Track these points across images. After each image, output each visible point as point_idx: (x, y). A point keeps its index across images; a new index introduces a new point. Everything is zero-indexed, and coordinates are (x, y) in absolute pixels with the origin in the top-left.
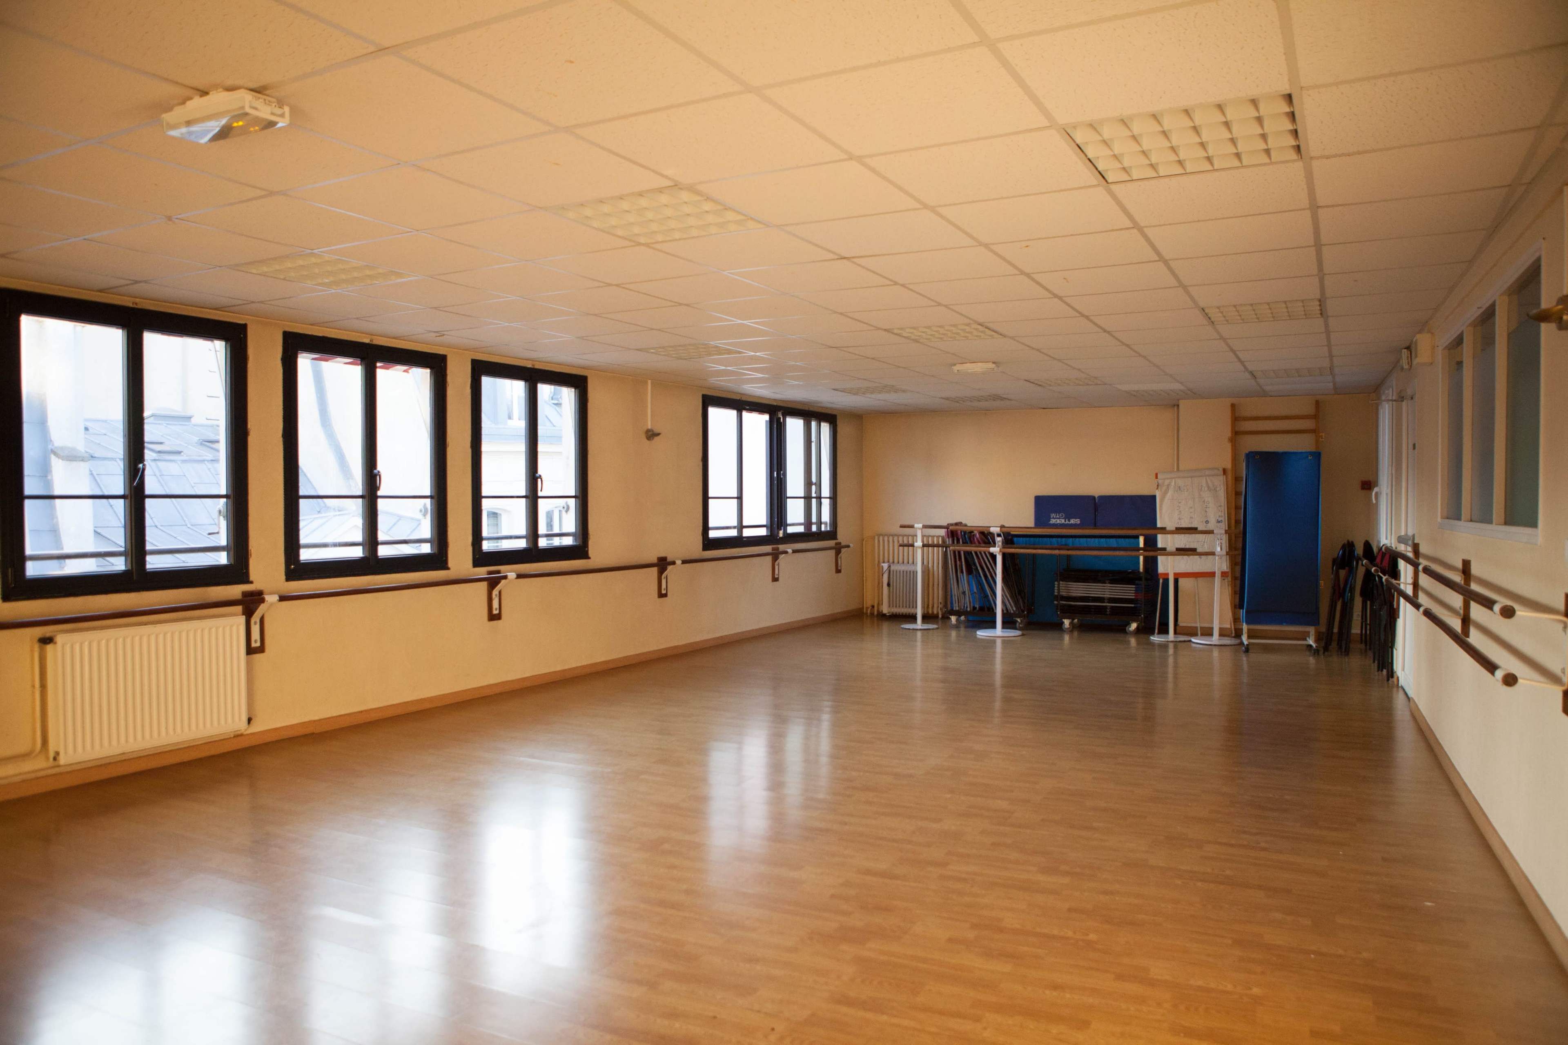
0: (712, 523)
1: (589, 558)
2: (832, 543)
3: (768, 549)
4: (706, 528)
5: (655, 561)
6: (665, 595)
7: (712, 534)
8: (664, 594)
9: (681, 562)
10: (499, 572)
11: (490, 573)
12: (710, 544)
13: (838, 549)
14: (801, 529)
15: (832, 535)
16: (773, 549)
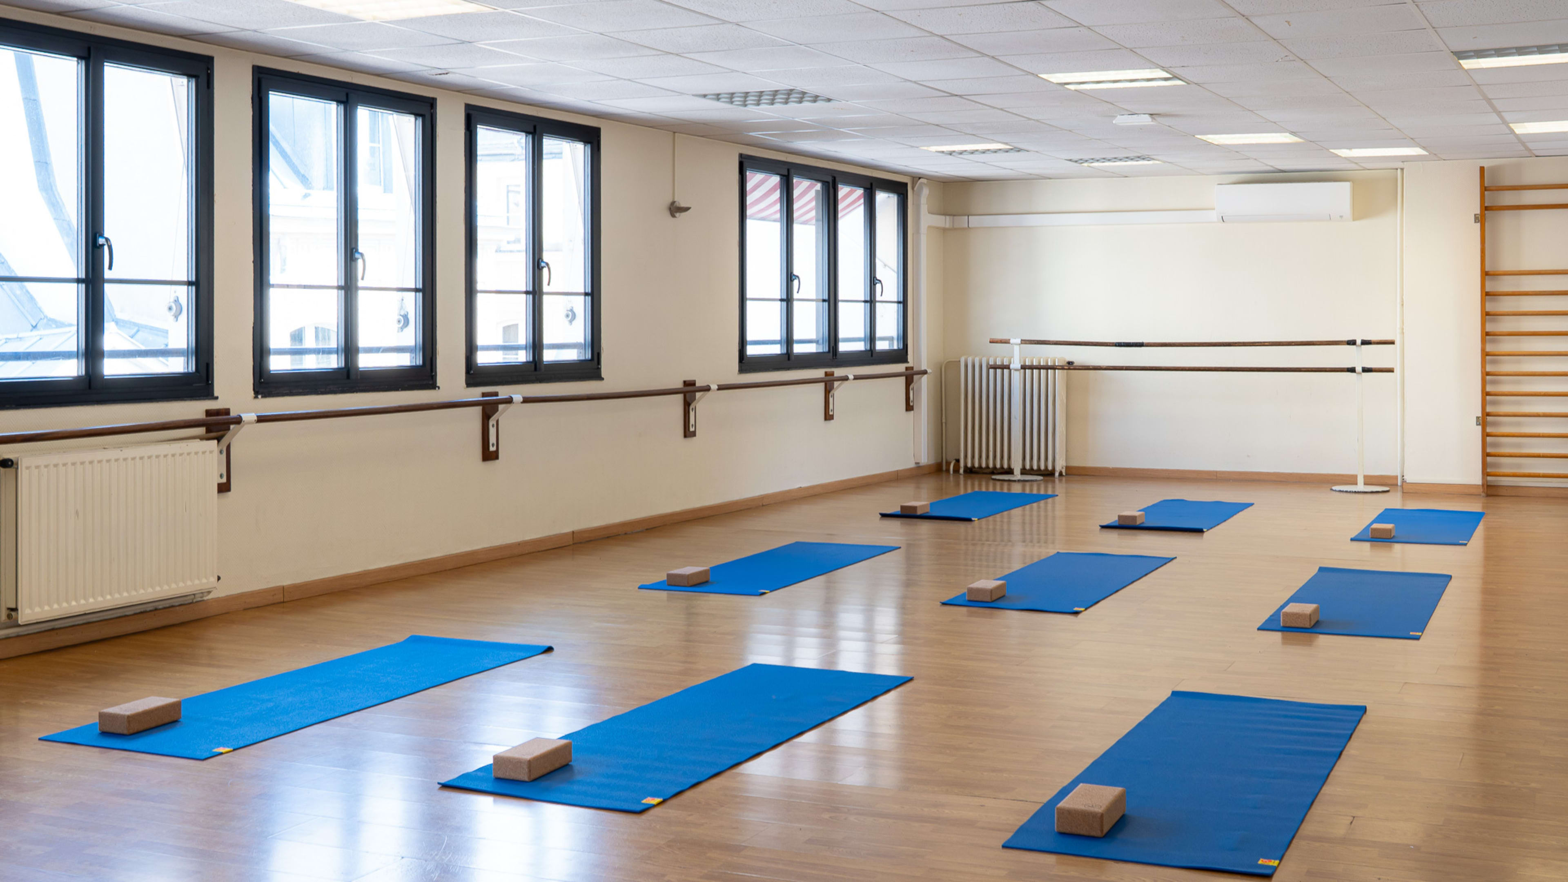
0: (750, 336)
1: (603, 379)
2: (900, 368)
3: (819, 373)
4: (743, 343)
5: (680, 385)
6: (694, 434)
7: (751, 351)
8: (692, 432)
9: (717, 387)
10: (496, 394)
11: (484, 395)
12: (746, 364)
13: (910, 377)
14: (860, 346)
15: (899, 356)
16: (826, 374)
